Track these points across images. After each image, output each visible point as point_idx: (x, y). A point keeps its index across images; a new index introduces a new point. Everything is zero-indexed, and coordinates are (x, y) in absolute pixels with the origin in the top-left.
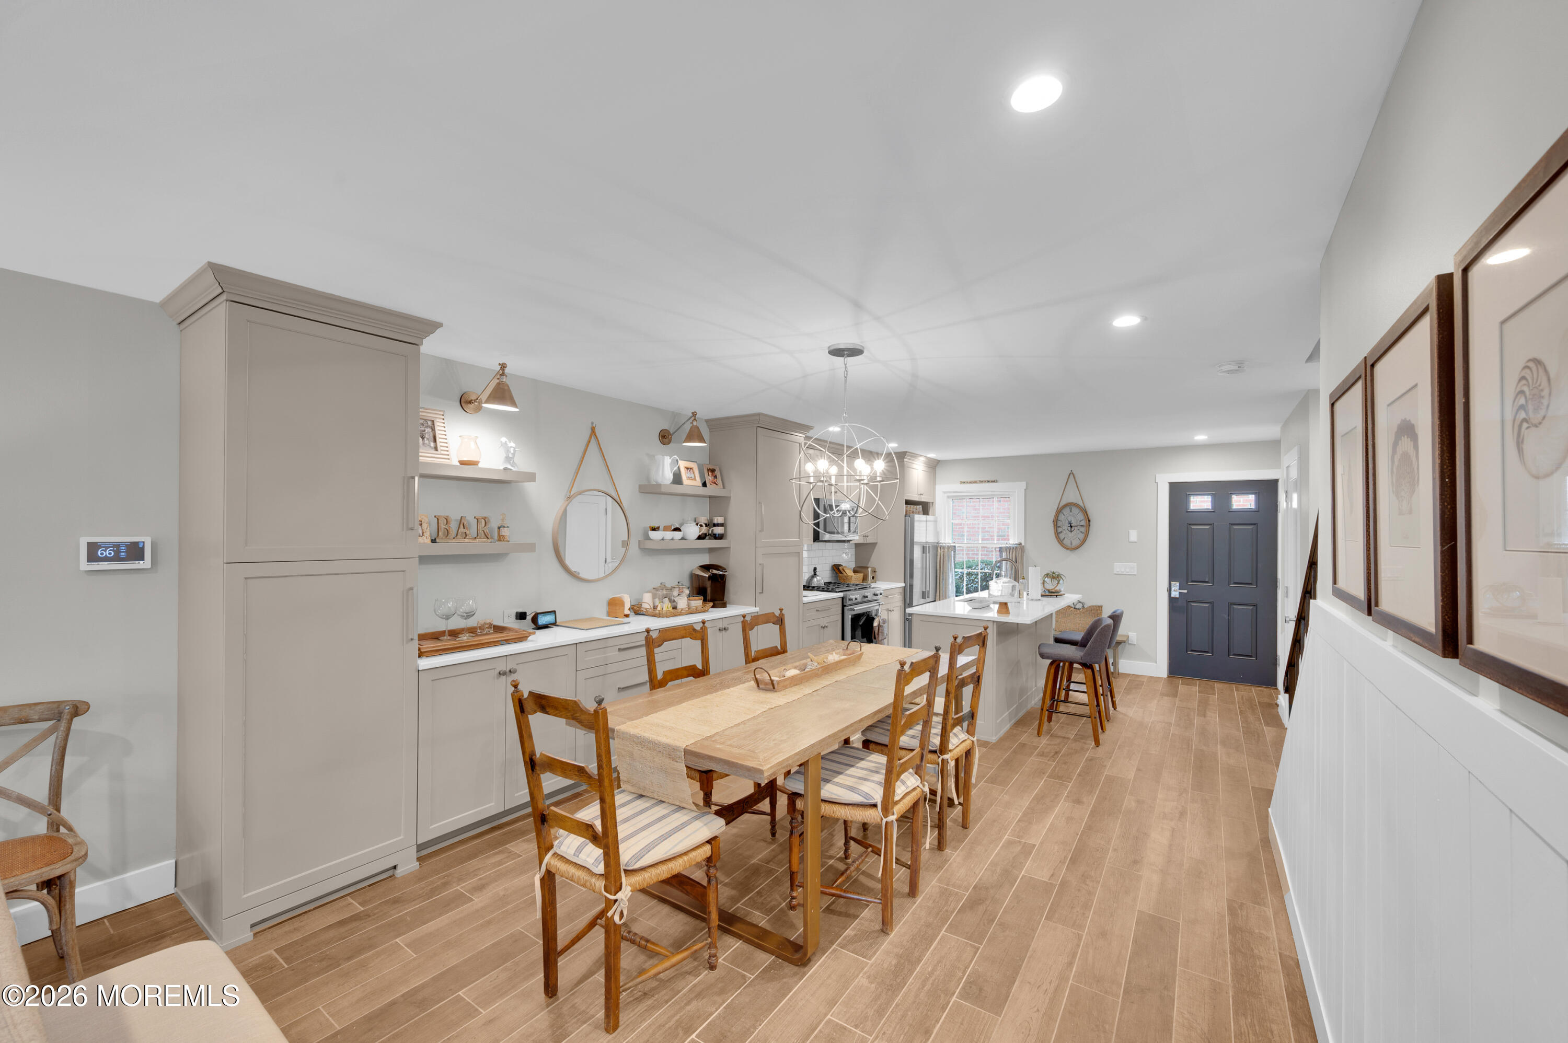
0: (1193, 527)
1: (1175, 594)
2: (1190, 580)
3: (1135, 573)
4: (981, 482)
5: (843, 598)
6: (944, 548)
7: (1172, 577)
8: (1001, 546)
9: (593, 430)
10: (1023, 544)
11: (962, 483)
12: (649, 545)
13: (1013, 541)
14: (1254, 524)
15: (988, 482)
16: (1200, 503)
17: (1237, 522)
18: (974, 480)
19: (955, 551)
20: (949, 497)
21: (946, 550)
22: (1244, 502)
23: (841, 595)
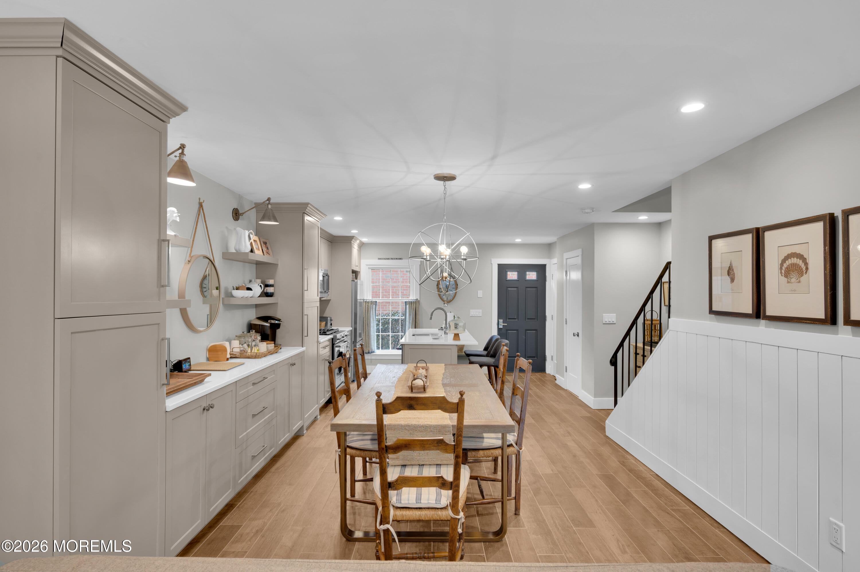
0: (509, 289)
1: (501, 327)
2: (507, 318)
3: (481, 315)
4: (392, 259)
5: (333, 339)
6: (368, 302)
7: (499, 317)
8: (405, 301)
9: (201, 205)
10: (419, 300)
11: (379, 259)
12: (233, 301)
13: (412, 297)
14: (536, 288)
15: (397, 259)
16: (512, 276)
17: (529, 286)
18: (388, 257)
19: (376, 305)
20: (369, 268)
21: (369, 304)
22: (532, 276)
23: (331, 336)
